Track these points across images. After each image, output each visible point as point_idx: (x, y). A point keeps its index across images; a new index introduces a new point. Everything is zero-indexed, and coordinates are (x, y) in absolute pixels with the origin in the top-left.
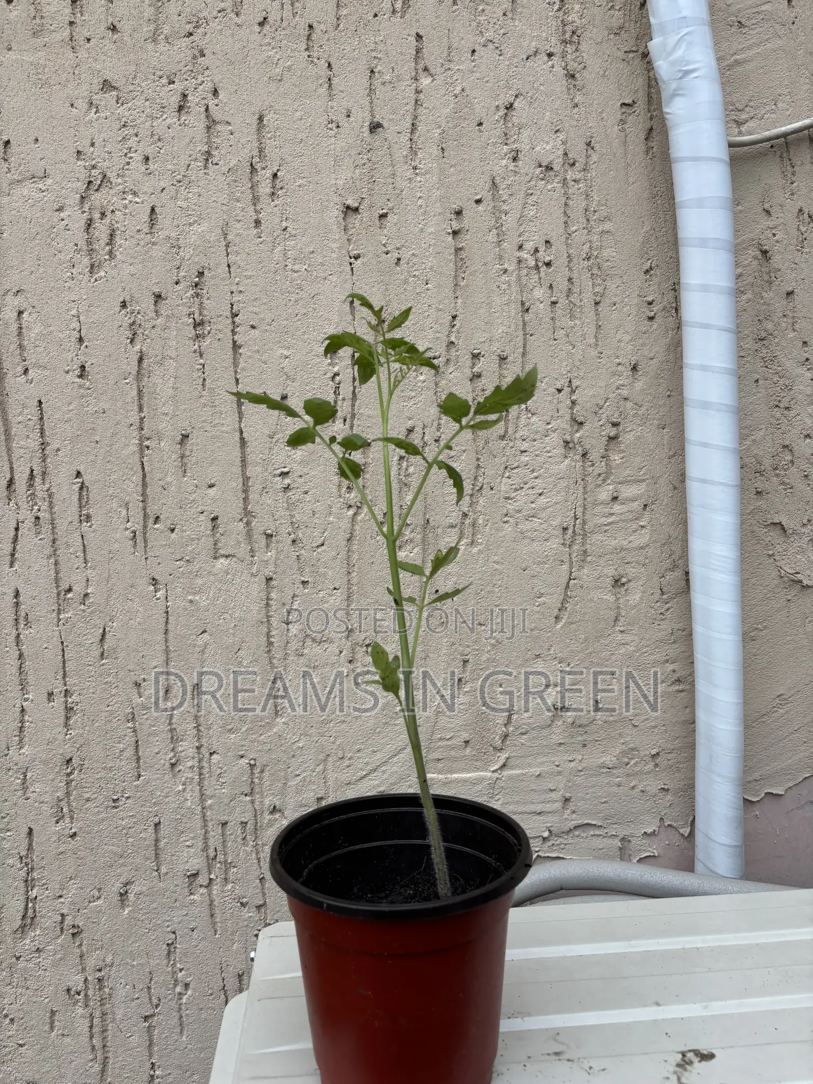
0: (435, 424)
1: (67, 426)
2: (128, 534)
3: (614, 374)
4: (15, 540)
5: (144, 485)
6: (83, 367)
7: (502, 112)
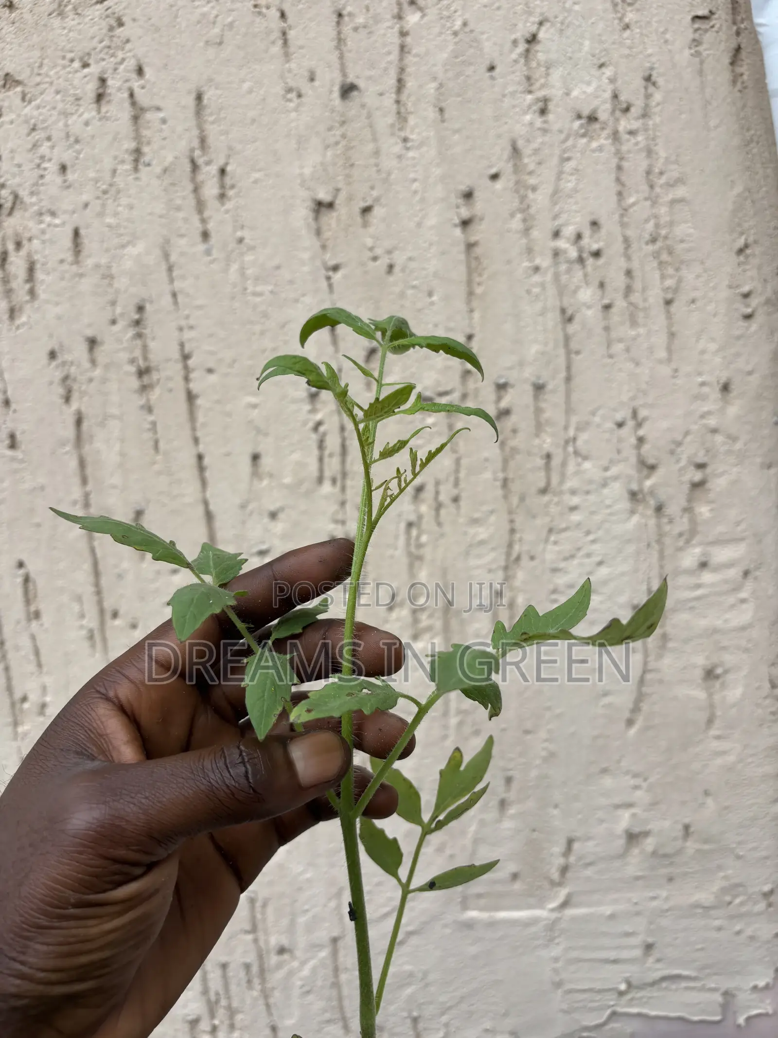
0: (452, 479)
2: (84, 633)
3: (697, 397)
5: (97, 573)
6: (12, 437)
7: (522, 47)
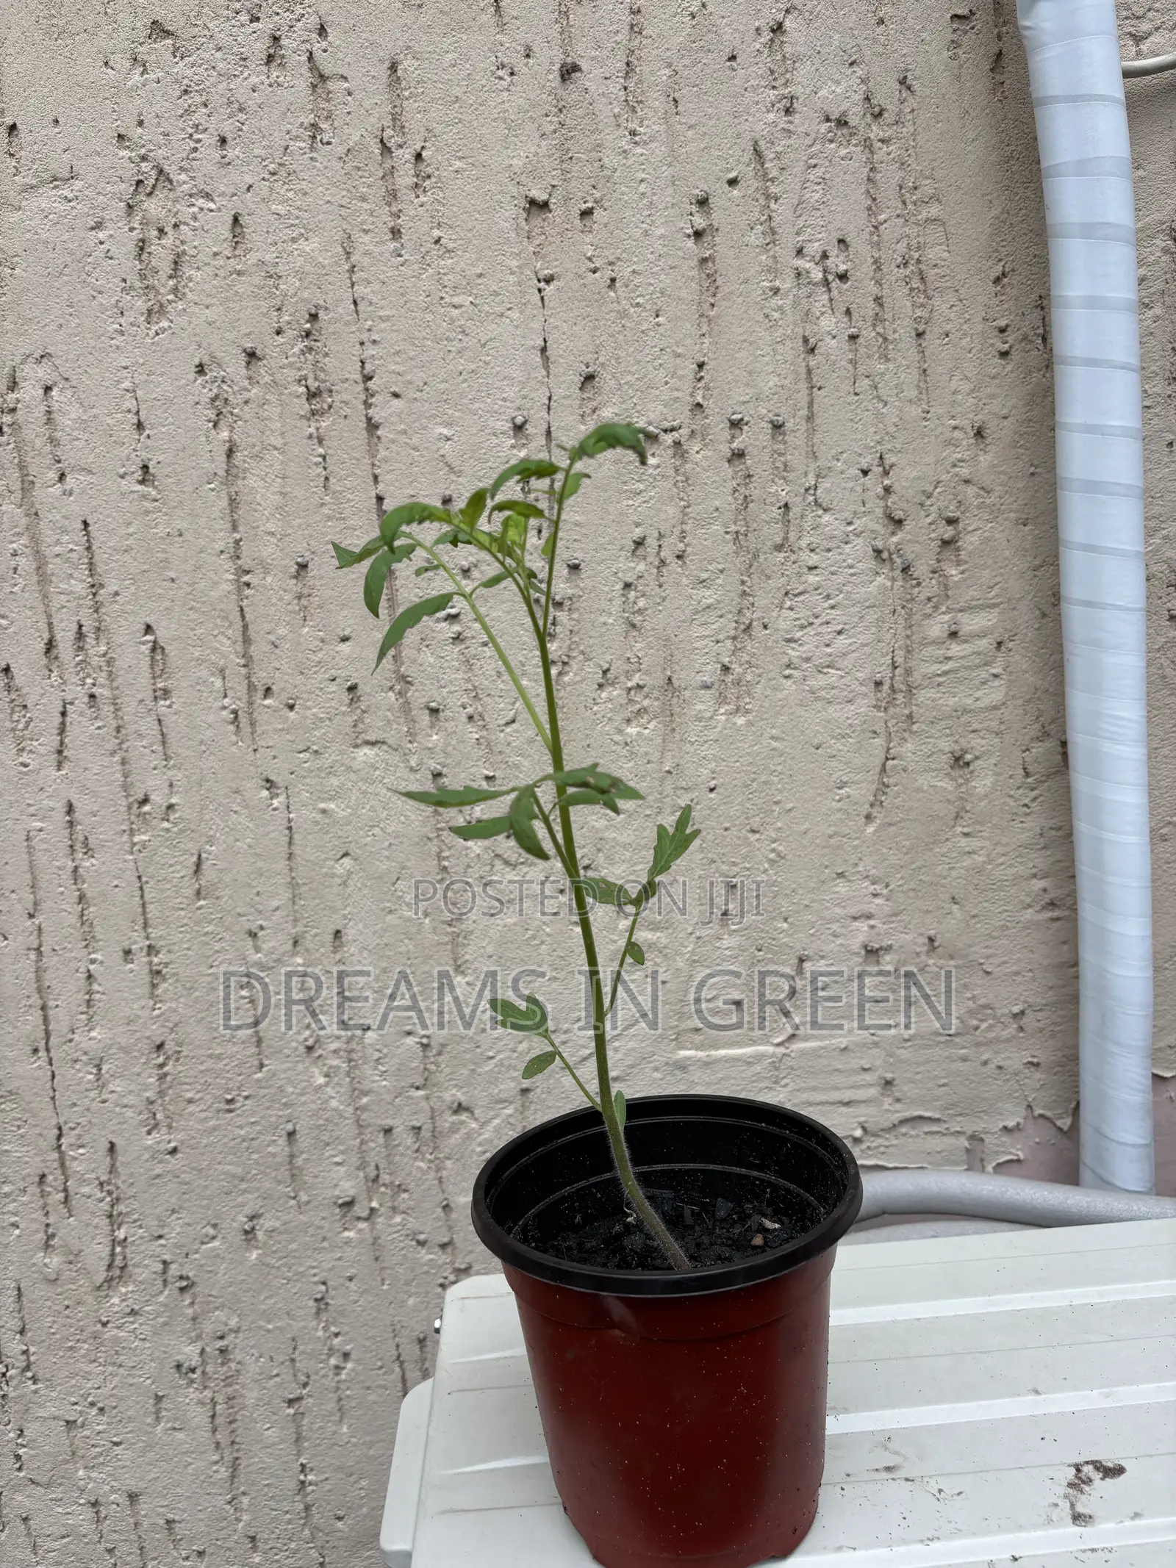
0: (677, 531)
1: (126, 557)
2: (227, 715)
3: (949, 443)
4: (62, 730)
5: (247, 641)
6: (145, 468)
7: (767, 36)
